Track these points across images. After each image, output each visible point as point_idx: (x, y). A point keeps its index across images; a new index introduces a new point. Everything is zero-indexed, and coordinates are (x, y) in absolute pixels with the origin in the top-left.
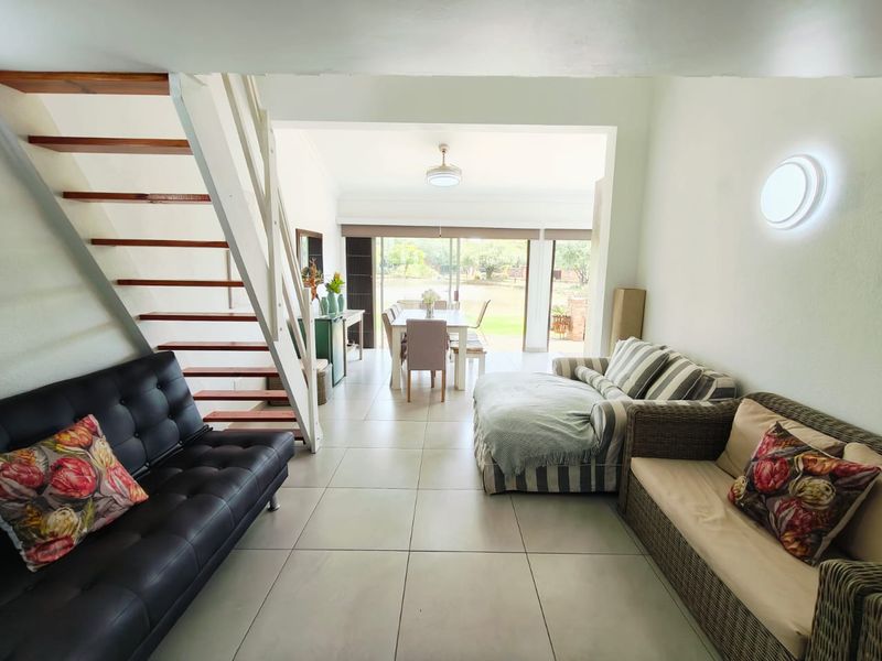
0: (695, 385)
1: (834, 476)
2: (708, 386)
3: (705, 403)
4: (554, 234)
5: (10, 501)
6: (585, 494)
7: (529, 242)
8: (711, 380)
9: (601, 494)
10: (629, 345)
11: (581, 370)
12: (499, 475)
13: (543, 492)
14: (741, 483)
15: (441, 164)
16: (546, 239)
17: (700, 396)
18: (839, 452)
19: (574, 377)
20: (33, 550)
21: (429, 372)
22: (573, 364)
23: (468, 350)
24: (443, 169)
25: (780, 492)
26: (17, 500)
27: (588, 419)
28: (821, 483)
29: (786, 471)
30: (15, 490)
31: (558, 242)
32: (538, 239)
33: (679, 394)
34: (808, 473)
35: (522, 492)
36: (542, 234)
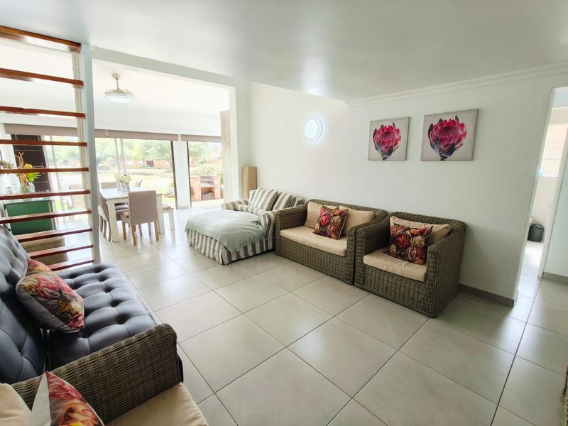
0: (291, 201)
1: (340, 214)
2: (294, 201)
3: (295, 207)
4: (187, 138)
5: (50, 300)
6: (263, 253)
7: (172, 142)
8: (295, 199)
9: (268, 251)
10: (259, 191)
11: (239, 206)
12: (229, 254)
13: (247, 257)
14: (317, 226)
15: (116, 88)
16: (183, 140)
17: (292, 206)
18: (338, 209)
19: (236, 210)
20: (71, 323)
21: (147, 224)
22: (233, 204)
23: (163, 209)
24: (118, 91)
25: (328, 224)
26: (53, 299)
27: (258, 223)
28: (338, 217)
29: (329, 217)
30: (51, 294)
31: (189, 143)
32: (178, 140)
33: (285, 206)
34: (334, 216)
35: (239, 260)
36: (179, 137)
